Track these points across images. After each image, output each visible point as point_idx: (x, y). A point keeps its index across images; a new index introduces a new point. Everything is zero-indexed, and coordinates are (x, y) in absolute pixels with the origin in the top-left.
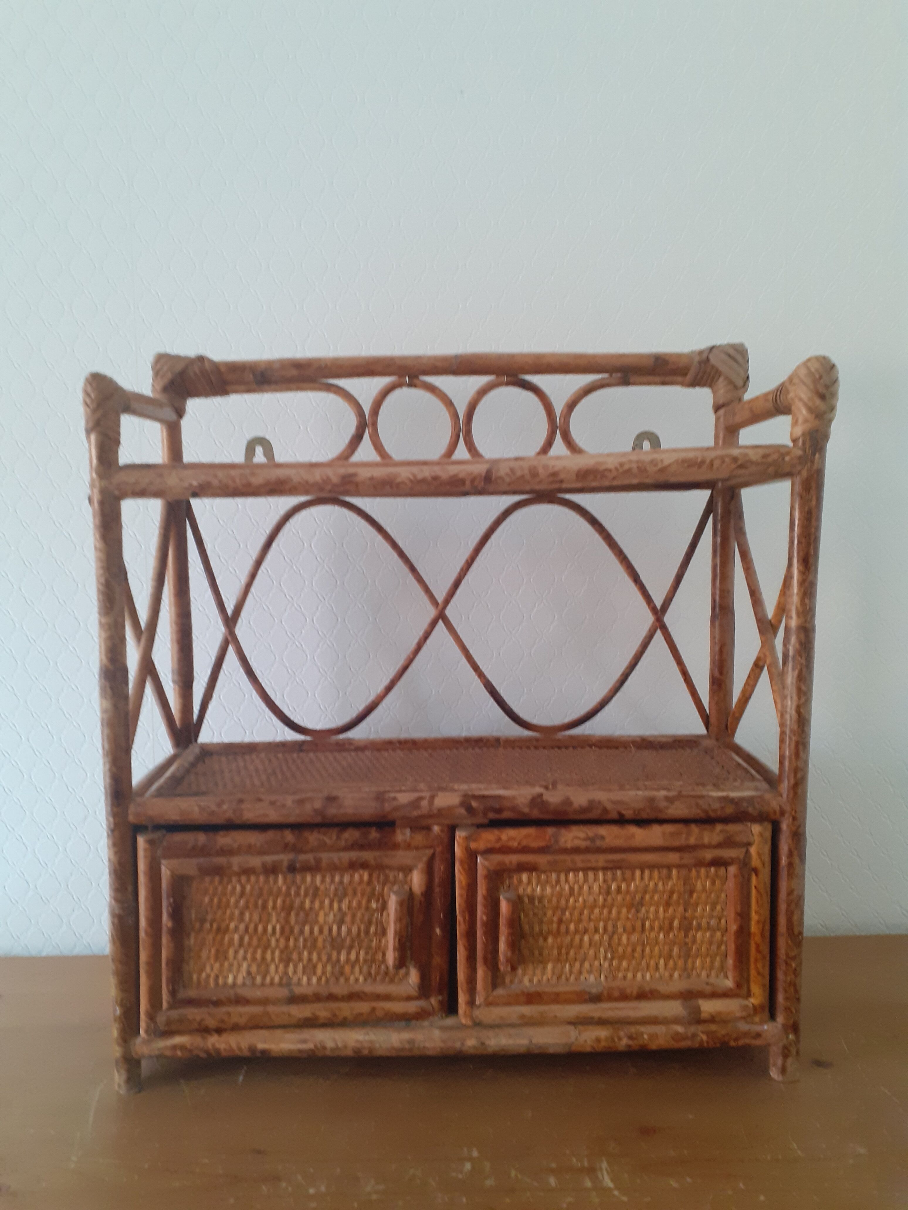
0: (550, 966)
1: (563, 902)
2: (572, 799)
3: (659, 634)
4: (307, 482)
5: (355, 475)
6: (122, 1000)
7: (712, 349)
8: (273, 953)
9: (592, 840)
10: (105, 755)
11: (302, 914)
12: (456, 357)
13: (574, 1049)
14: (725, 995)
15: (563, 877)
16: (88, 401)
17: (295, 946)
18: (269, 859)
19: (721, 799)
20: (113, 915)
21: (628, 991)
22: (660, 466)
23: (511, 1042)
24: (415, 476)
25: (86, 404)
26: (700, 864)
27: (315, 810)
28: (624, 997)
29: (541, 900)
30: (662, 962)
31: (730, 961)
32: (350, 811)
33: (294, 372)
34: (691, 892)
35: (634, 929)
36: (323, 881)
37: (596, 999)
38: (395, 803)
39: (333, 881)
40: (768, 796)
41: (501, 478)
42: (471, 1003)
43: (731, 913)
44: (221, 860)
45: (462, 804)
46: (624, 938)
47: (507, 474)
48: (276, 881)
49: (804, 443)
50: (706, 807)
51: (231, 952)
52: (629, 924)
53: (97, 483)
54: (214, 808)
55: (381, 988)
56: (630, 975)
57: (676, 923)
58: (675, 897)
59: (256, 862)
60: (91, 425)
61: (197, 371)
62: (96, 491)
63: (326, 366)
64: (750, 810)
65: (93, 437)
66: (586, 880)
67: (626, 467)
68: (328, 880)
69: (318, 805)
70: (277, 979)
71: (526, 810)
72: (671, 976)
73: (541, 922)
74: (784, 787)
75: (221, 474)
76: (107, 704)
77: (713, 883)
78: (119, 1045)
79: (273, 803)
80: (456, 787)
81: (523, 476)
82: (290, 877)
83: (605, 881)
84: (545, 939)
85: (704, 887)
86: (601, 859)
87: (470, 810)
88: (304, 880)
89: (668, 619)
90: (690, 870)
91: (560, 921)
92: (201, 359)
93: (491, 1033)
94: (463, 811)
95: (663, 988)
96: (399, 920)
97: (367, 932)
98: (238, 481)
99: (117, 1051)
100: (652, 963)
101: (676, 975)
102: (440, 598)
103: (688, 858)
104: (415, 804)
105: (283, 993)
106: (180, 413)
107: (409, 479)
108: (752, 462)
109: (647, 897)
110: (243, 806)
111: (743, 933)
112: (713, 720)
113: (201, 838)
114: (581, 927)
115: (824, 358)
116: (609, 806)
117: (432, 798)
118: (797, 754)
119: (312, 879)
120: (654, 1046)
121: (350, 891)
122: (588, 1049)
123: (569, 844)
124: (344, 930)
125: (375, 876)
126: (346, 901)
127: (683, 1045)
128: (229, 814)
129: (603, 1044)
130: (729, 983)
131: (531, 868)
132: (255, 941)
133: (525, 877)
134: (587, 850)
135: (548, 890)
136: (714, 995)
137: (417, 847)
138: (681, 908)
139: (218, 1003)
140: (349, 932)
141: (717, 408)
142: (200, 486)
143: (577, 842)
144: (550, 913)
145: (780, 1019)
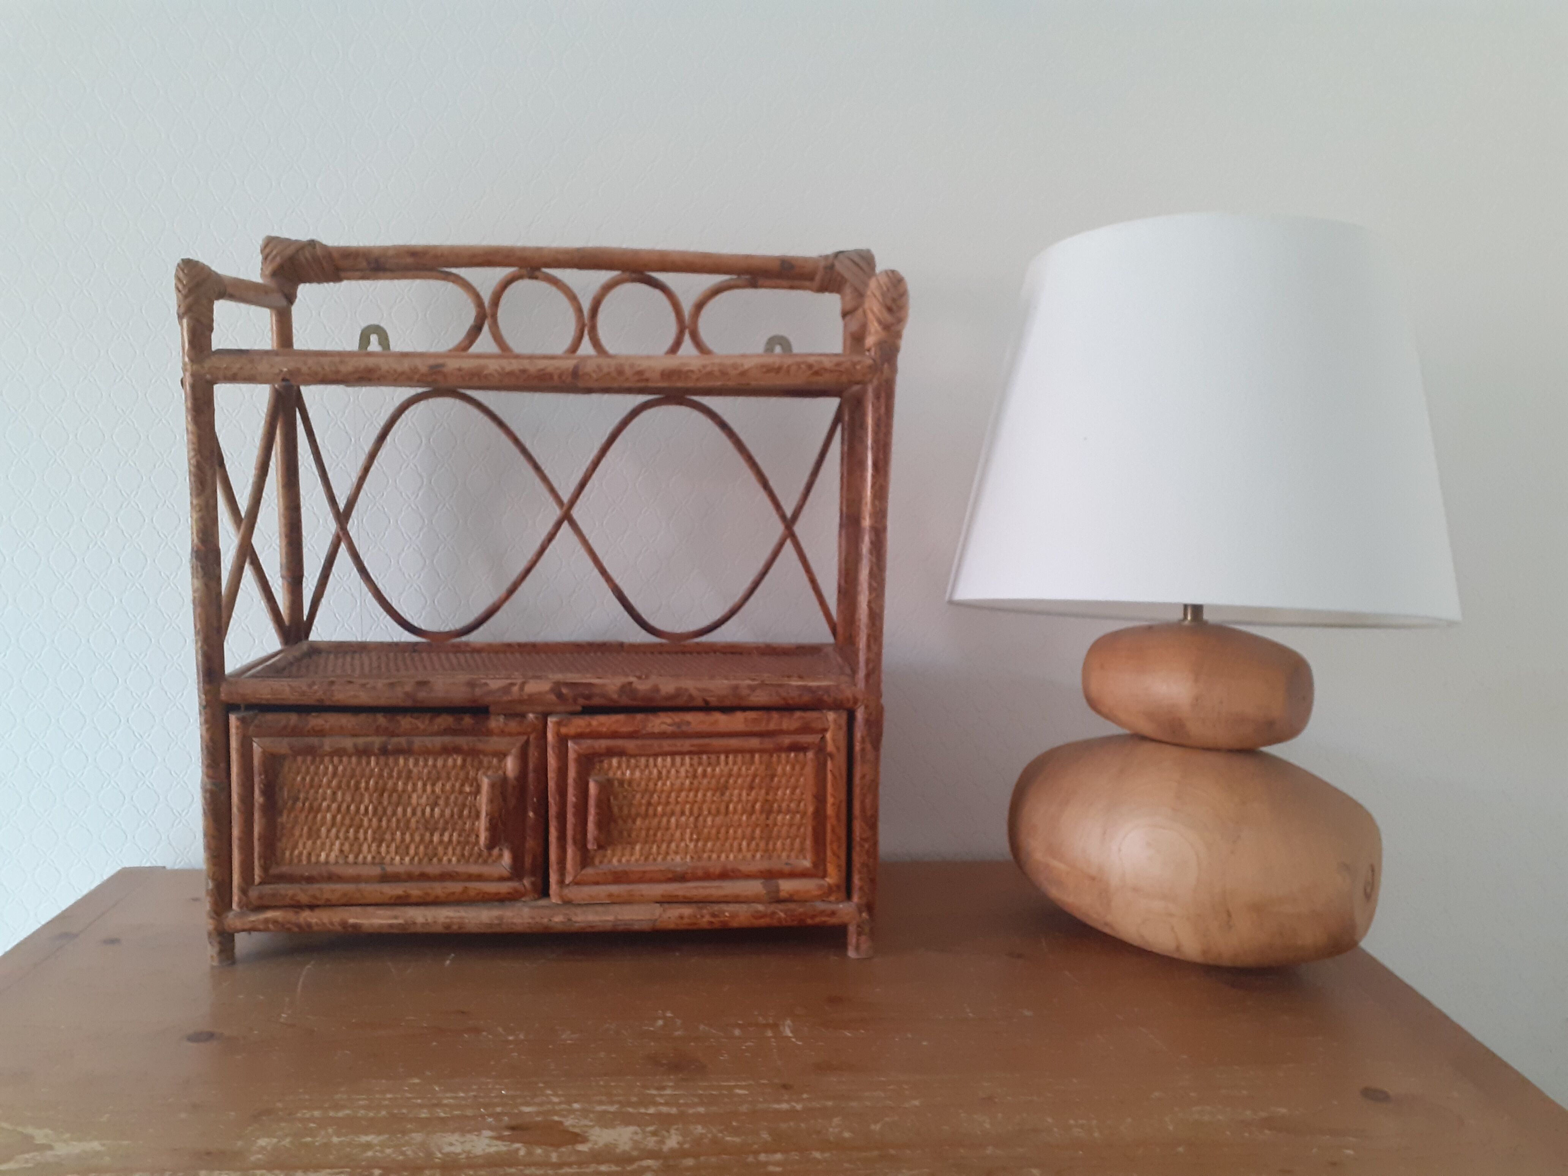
0: (638, 847)
1: (651, 785)
2: (661, 687)
3: (789, 544)
4: (395, 371)
5: (443, 365)
7: (836, 254)
8: (366, 833)
9: (679, 725)
11: (395, 795)
13: (659, 925)
14: (803, 875)
15: (651, 760)
16: (180, 287)
17: (388, 827)
18: (361, 741)
19: (798, 687)
21: (712, 870)
22: (741, 369)
23: (597, 918)
24: (503, 369)
25: (177, 289)
26: (779, 749)
27: (406, 695)
28: (708, 876)
29: (630, 783)
30: (744, 843)
31: (808, 843)
32: (441, 695)
33: (409, 260)
34: (773, 777)
35: (718, 812)
36: (416, 764)
37: (682, 878)
38: (486, 689)
39: (426, 765)
40: (843, 686)
41: (588, 374)
42: (561, 882)
43: (809, 796)
44: (313, 741)
45: (552, 690)
46: (709, 820)
47: (594, 371)
48: (369, 763)
49: (875, 353)
50: (784, 694)
51: (324, 831)
52: (713, 807)
53: (188, 367)
55: (474, 869)
56: (714, 856)
57: (758, 806)
58: (757, 781)
59: (348, 743)
60: (183, 309)
61: (308, 255)
62: (188, 374)
63: (442, 255)
64: (826, 698)
65: (185, 321)
66: (673, 764)
67: (708, 369)
68: (421, 763)
69: (409, 689)
70: (369, 858)
71: (615, 696)
72: (754, 856)
73: (630, 805)
75: (310, 361)
76: (198, 583)
77: (793, 768)
78: (211, 918)
79: (363, 686)
80: (550, 676)
81: (609, 374)
82: (382, 759)
83: (691, 765)
84: (634, 822)
85: (784, 770)
86: (686, 744)
87: (560, 695)
88: (396, 763)
89: (798, 529)
90: (771, 756)
91: (648, 804)
92: (312, 243)
93: (579, 911)
94: (553, 697)
95: (744, 868)
96: (492, 804)
97: (461, 816)
98: (326, 368)
99: (210, 925)
100: (736, 844)
101: (758, 855)
102: (566, 497)
103: (768, 743)
104: (508, 688)
105: (376, 871)
106: (290, 298)
107: (496, 371)
108: (826, 370)
109: (731, 781)
110: (334, 688)
111: (819, 815)
112: (840, 630)
113: (293, 719)
114: (669, 809)
116: (695, 693)
117: (523, 684)
119: (405, 763)
121: (444, 774)
122: (672, 926)
123: (656, 730)
124: (437, 811)
125: (469, 760)
126: (439, 785)
127: (762, 922)
128: (320, 694)
129: (686, 921)
130: (807, 863)
131: (621, 753)
132: (347, 821)
133: (615, 761)
134: (673, 736)
135: (637, 774)
136: (793, 875)
137: (510, 734)
138: (763, 792)
139: (310, 880)
140: (442, 814)
141: (845, 314)
142: (290, 372)
143: (664, 728)
144: (638, 796)
145: (856, 899)
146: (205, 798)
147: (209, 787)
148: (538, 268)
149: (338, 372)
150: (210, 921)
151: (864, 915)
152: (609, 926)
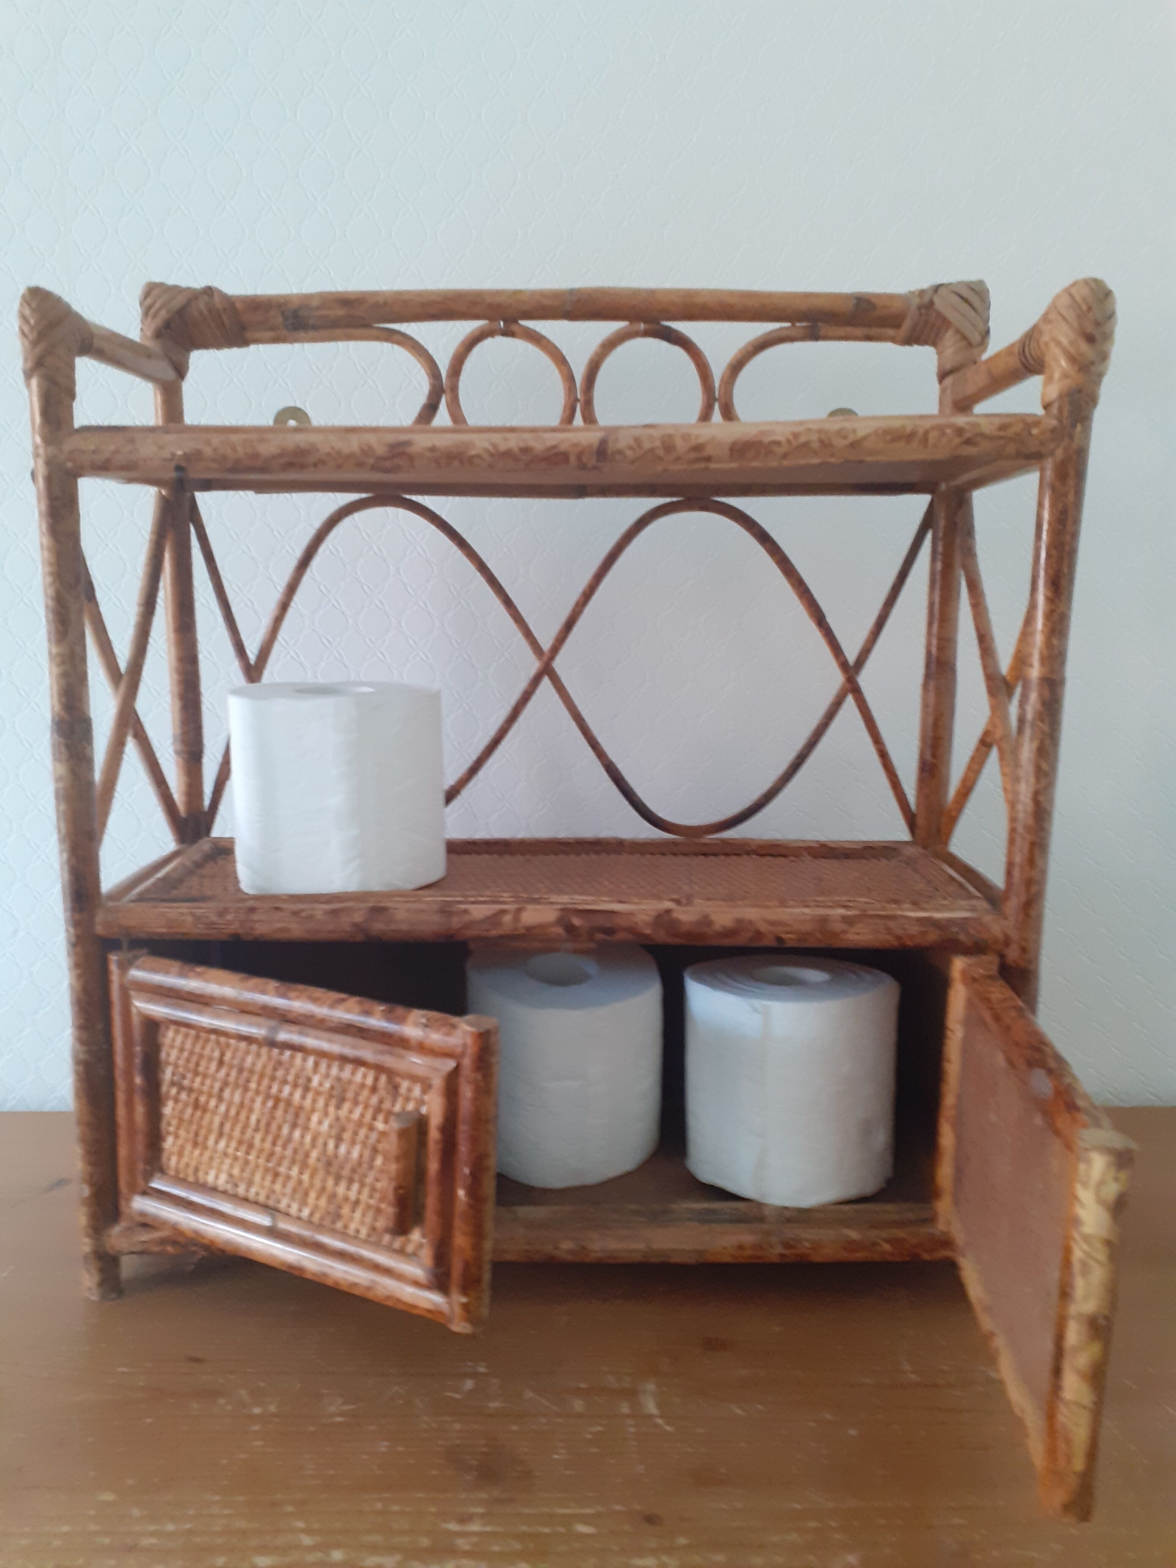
2: (714, 917)
3: (849, 700)
4: (339, 453)
5: (408, 443)
6: (91, 1175)
7: (937, 288)
10: (62, 841)
12: (572, 292)
13: (707, 1258)
16: (26, 329)
19: (921, 919)
20: (78, 1062)
22: (851, 438)
23: (622, 1246)
24: (494, 445)
25: (23, 333)
27: (356, 925)
32: (404, 927)
33: (340, 312)
38: (467, 918)
40: (988, 919)
41: (620, 452)
45: (560, 921)
47: (631, 448)
49: (1060, 409)
50: (899, 932)
53: (41, 451)
54: (214, 918)
60: (29, 365)
61: (203, 307)
62: (41, 462)
63: (386, 304)
64: (962, 935)
65: (34, 382)
67: (802, 439)
69: (358, 918)
71: (648, 931)
74: (1012, 905)
75: (216, 440)
76: (62, 770)
78: (88, 1236)
79: (295, 913)
80: (554, 898)
81: (652, 450)
87: (570, 929)
89: (863, 679)
92: (209, 291)
93: (594, 1233)
94: (560, 930)
98: (239, 449)
99: (86, 1245)
102: (546, 645)
104: (494, 919)
106: (181, 371)
107: (486, 450)
108: (983, 436)
110: (255, 917)
112: (920, 821)
115: (1095, 281)
116: (765, 926)
117: (519, 911)
118: (1031, 861)
120: (817, 1258)
122: (728, 1259)
128: (235, 928)
129: (749, 1252)
141: (943, 376)
142: (187, 457)
146: (77, 1073)
147: (82, 1056)
148: (515, 321)
149: (256, 456)
150: (87, 1240)
152: (637, 1258)
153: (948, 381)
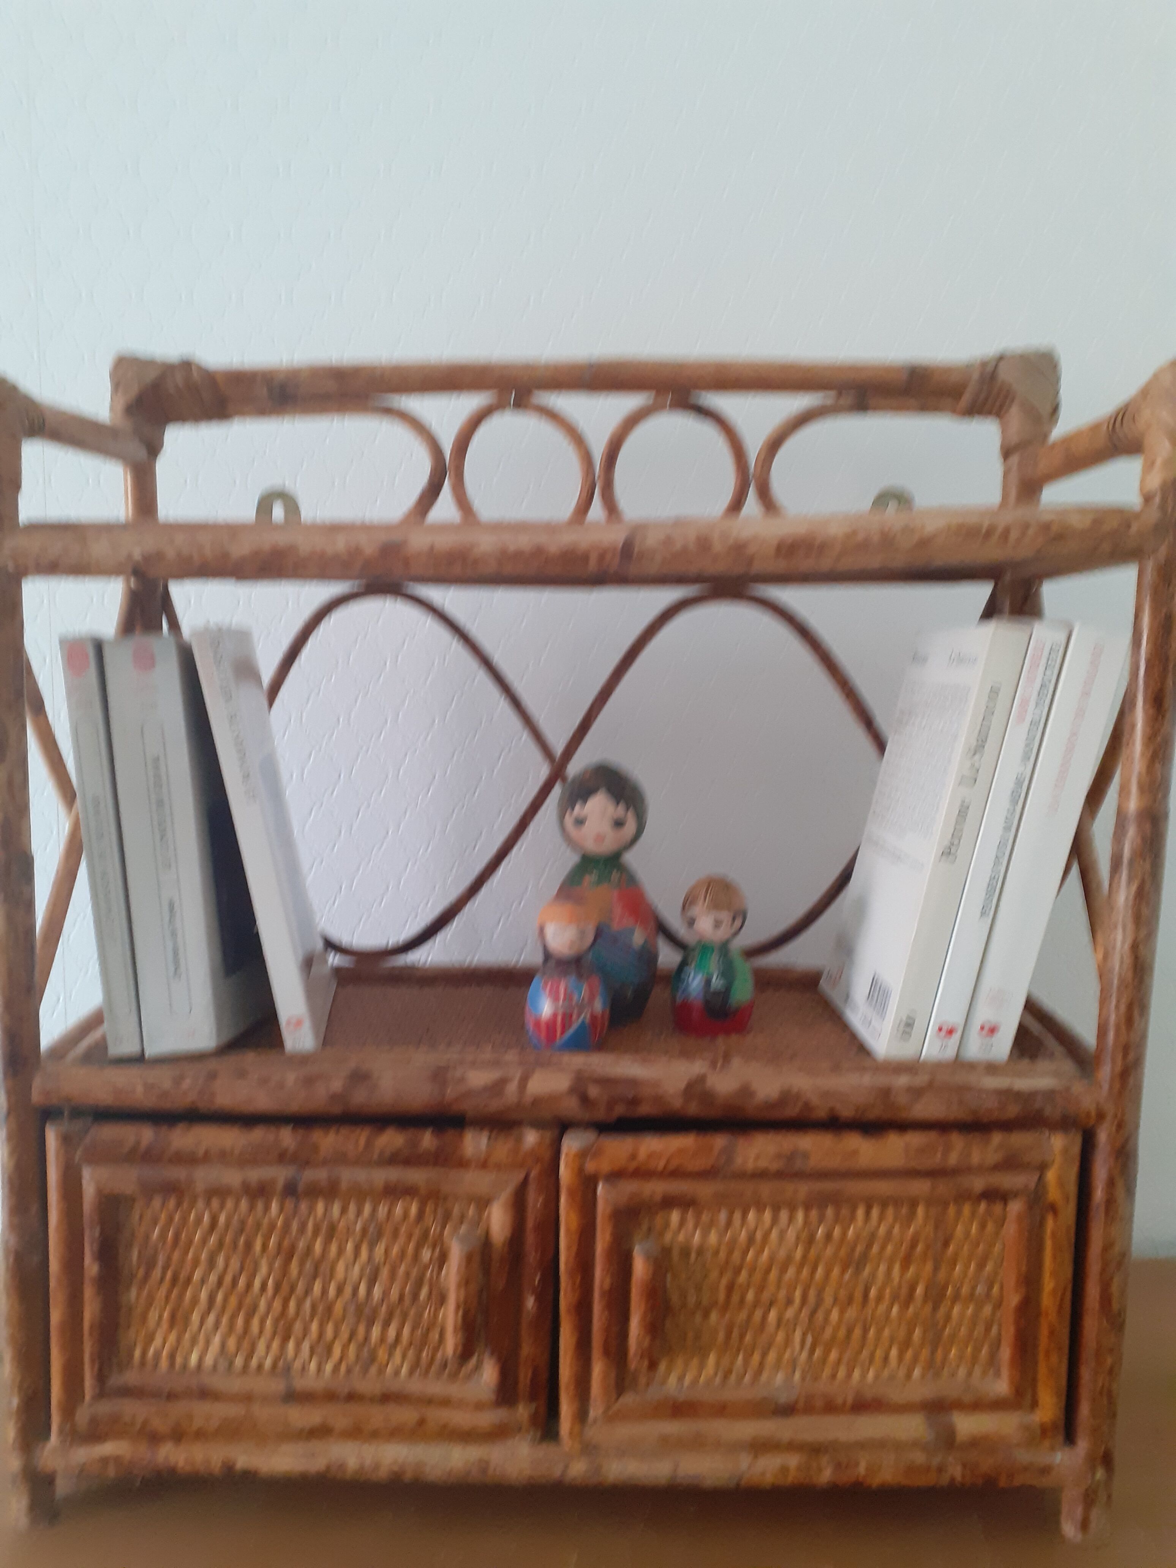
0: (712, 1359)
1: (736, 1256)
2: (755, 1086)
6: (21, 1384)
7: (1001, 357)
8: (262, 1322)
9: (789, 1155)
11: (308, 1266)
13: (747, 1480)
14: (997, 1405)
15: (737, 1216)
17: (297, 1313)
18: (255, 1175)
19: (999, 1091)
20: (6, 1250)
21: (839, 1401)
23: (644, 1468)
26: (962, 1197)
27: (333, 1095)
28: (830, 1408)
29: (700, 1251)
30: (894, 1352)
31: (1006, 1353)
32: (390, 1098)
33: (332, 385)
34: (946, 1244)
35: (850, 1300)
36: (344, 1210)
37: (787, 1410)
38: (463, 1087)
39: (359, 1213)
40: (1078, 1088)
41: (648, 555)
42: (582, 1415)
43: (1010, 1277)
44: (178, 1173)
45: (573, 1091)
46: (835, 1315)
47: (661, 547)
48: (267, 1208)
49: (1164, 500)
51: (195, 1317)
52: (843, 1293)
54: (167, 1088)
55: (436, 1387)
56: (842, 1373)
57: (920, 1290)
58: (920, 1248)
59: (233, 1177)
61: (179, 381)
64: (1049, 1110)
66: (775, 1220)
67: (860, 537)
68: (352, 1208)
69: (337, 1085)
70: (268, 1363)
71: (678, 1104)
72: (909, 1376)
73: (699, 1289)
74: (1106, 1072)
75: (180, 539)
77: (983, 1226)
78: (17, 1453)
80: (564, 1062)
82: (289, 1204)
83: (806, 1222)
84: (706, 1315)
85: (967, 1234)
86: (801, 1190)
87: (584, 1097)
88: (312, 1209)
90: (946, 1205)
91: (730, 1288)
92: (185, 364)
93: (612, 1459)
94: (572, 1100)
95: (896, 1395)
96: (465, 1282)
97: (415, 1296)
100: (879, 1353)
101: (917, 1373)
102: (558, 748)
103: (944, 1188)
104: (498, 1086)
105: (278, 1386)
106: (154, 447)
109: (875, 1249)
110: (215, 1085)
111: (1029, 1308)
113: (147, 1134)
114: (766, 1296)
116: (815, 1100)
117: (524, 1081)
118: (1129, 1021)
119: (326, 1210)
120: (876, 1481)
121: (388, 1230)
123: (750, 1165)
124: (377, 1291)
125: (429, 1209)
126: (380, 1250)
127: (922, 1481)
130: (1002, 1386)
131: (686, 1203)
132: (233, 1301)
133: (675, 1216)
134: (780, 1175)
135: (713, 1238)
136: (978, 1405)
137: (498, 1167)
138: (929, 1267)
139: (171, 1396)
140: (386, 1294)
142: (145, 558)
143: (763, 1163)
144: (714, 1274)
145: (1083, 1445)
147: (12, 1245)
151: (1100, 1474)
153: (1015, 459)
